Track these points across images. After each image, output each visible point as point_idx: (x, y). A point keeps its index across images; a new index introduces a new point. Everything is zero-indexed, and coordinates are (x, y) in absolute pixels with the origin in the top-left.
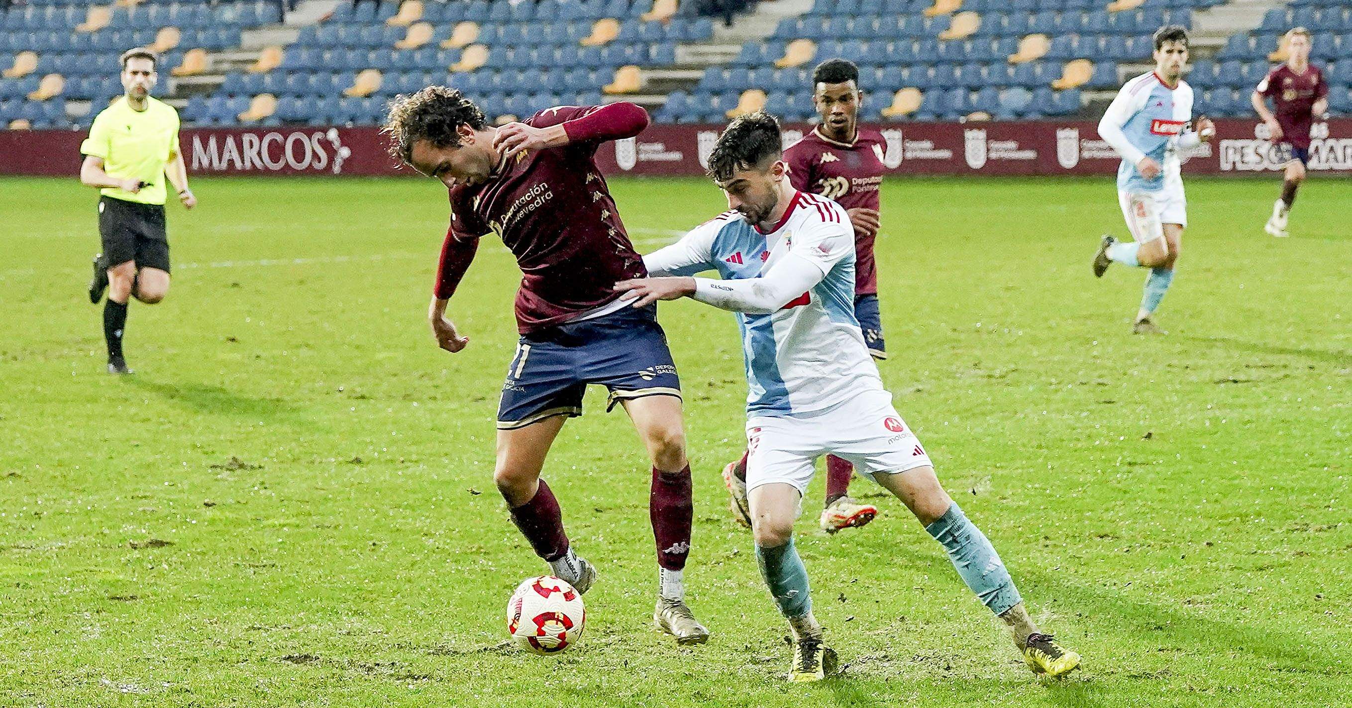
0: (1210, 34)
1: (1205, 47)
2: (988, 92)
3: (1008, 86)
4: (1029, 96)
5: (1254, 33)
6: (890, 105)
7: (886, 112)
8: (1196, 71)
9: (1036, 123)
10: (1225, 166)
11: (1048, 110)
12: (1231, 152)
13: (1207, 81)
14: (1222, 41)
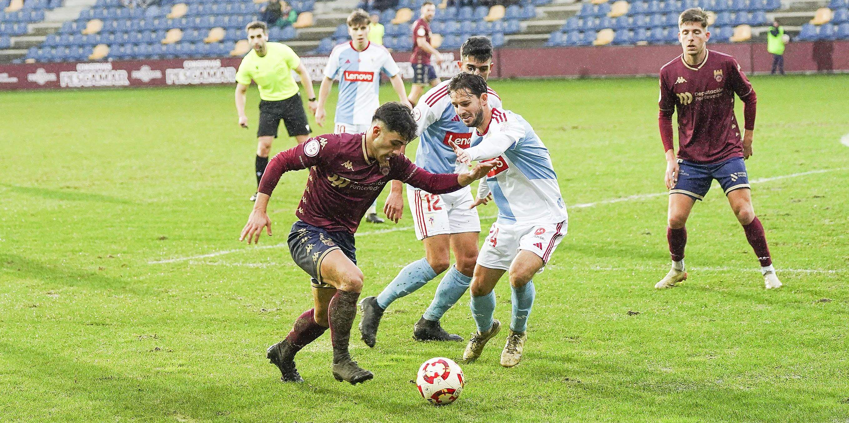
0: (54, 22)
1: (52, 28)
5: (76, 21)
8: (47, 40)
10: (63, 84)
14: (59, 25)
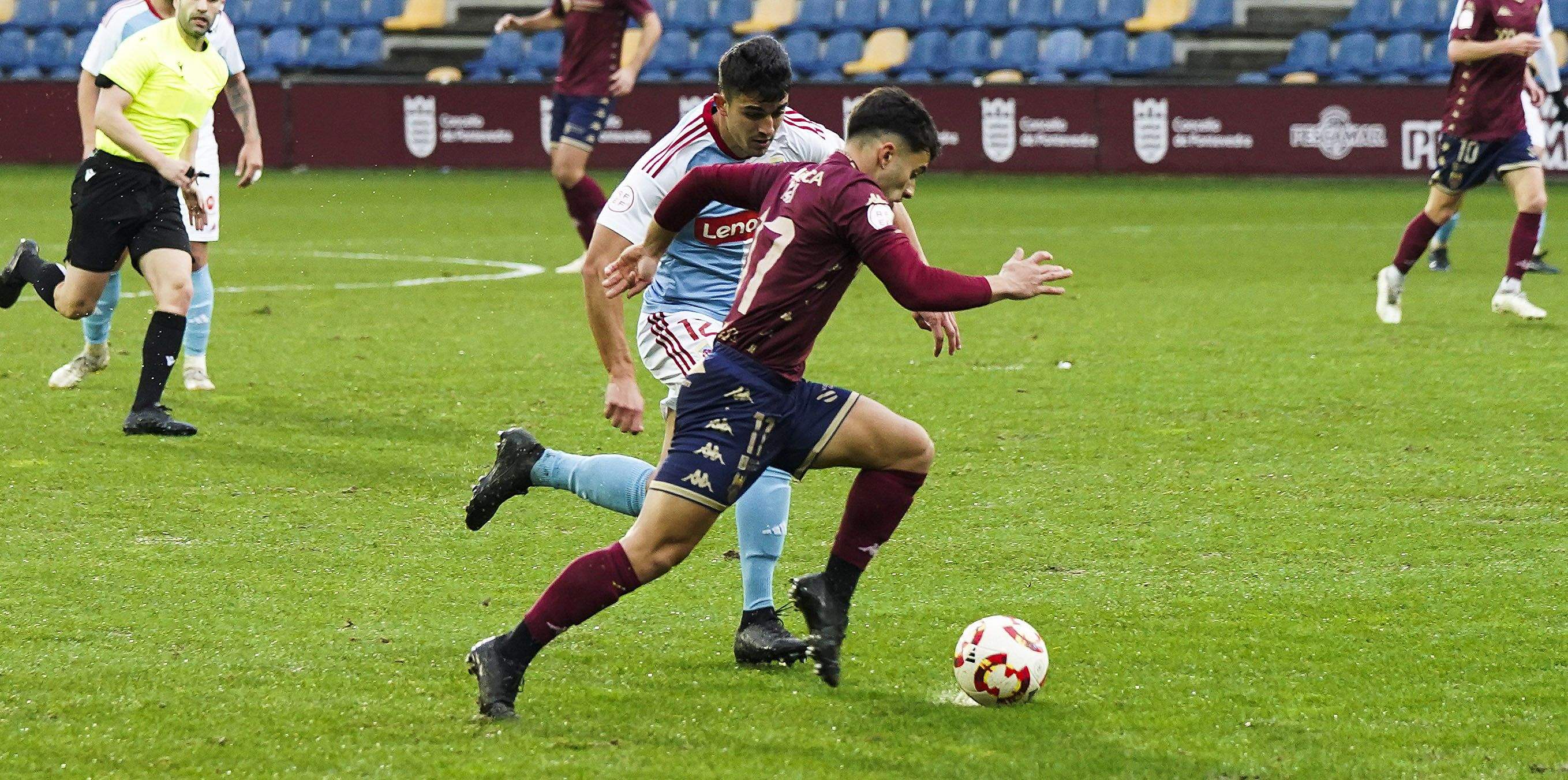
2: (1018, 37)
3: (1053, 27)
4: (1087, 45)
6: (859, 57)
7: (850, 68)
9: (1098, 88)
11: (1121, 68)
12: (1419, 139)
13: (1383, 23)
